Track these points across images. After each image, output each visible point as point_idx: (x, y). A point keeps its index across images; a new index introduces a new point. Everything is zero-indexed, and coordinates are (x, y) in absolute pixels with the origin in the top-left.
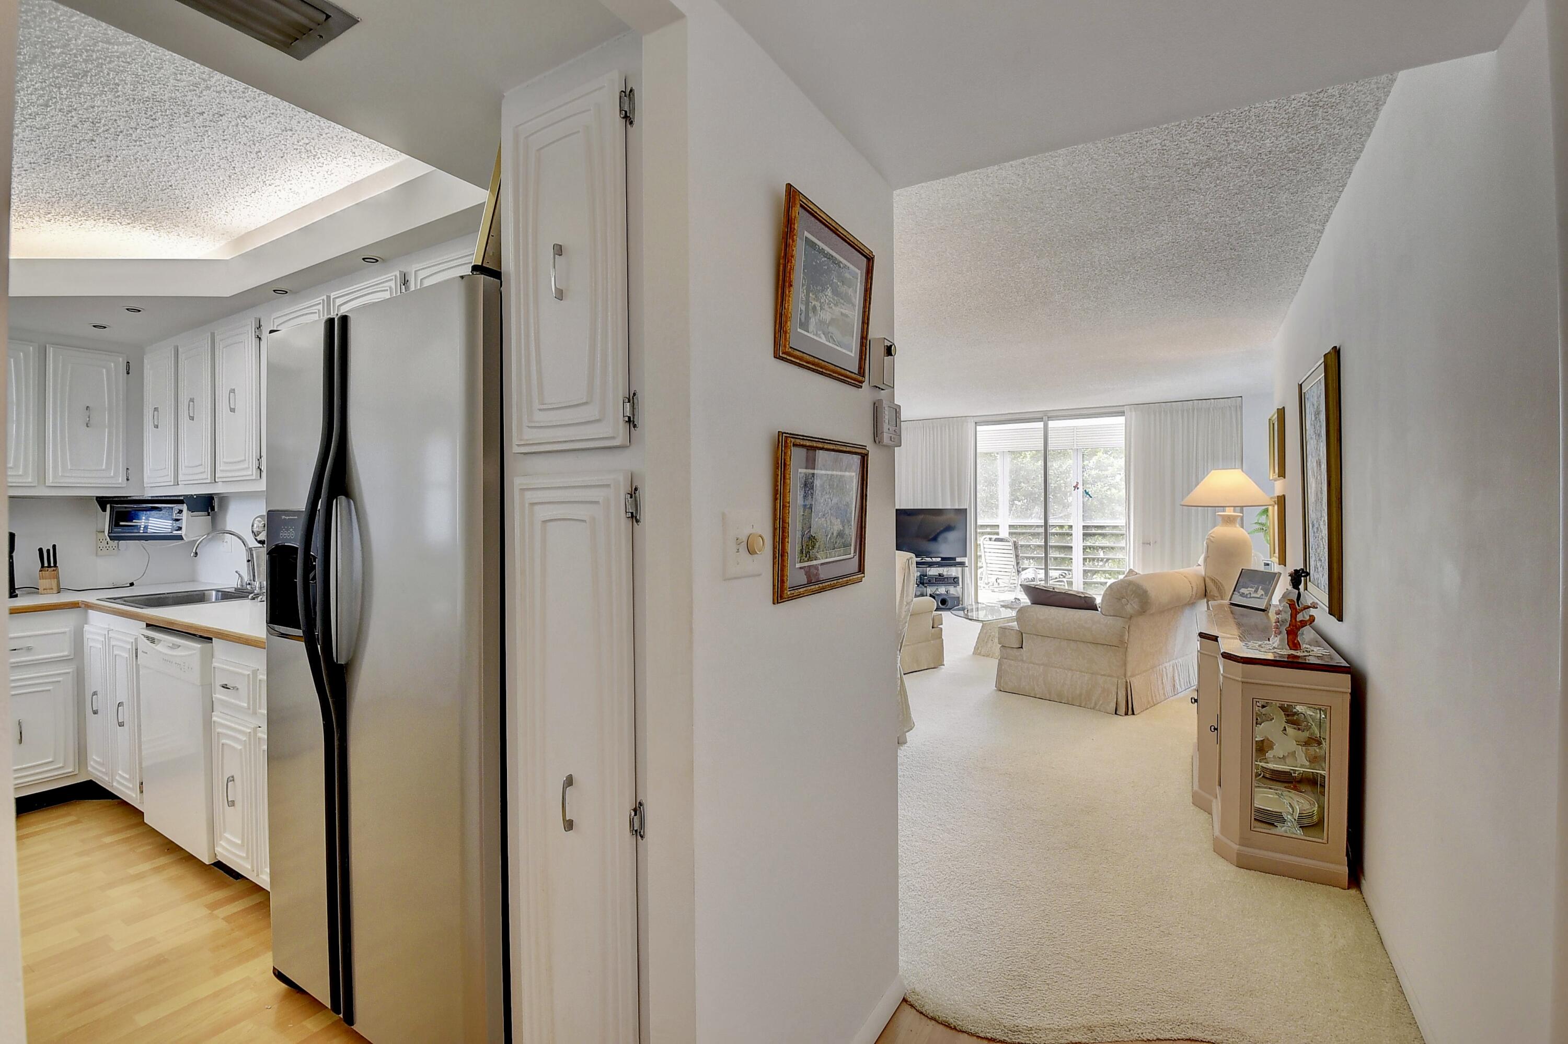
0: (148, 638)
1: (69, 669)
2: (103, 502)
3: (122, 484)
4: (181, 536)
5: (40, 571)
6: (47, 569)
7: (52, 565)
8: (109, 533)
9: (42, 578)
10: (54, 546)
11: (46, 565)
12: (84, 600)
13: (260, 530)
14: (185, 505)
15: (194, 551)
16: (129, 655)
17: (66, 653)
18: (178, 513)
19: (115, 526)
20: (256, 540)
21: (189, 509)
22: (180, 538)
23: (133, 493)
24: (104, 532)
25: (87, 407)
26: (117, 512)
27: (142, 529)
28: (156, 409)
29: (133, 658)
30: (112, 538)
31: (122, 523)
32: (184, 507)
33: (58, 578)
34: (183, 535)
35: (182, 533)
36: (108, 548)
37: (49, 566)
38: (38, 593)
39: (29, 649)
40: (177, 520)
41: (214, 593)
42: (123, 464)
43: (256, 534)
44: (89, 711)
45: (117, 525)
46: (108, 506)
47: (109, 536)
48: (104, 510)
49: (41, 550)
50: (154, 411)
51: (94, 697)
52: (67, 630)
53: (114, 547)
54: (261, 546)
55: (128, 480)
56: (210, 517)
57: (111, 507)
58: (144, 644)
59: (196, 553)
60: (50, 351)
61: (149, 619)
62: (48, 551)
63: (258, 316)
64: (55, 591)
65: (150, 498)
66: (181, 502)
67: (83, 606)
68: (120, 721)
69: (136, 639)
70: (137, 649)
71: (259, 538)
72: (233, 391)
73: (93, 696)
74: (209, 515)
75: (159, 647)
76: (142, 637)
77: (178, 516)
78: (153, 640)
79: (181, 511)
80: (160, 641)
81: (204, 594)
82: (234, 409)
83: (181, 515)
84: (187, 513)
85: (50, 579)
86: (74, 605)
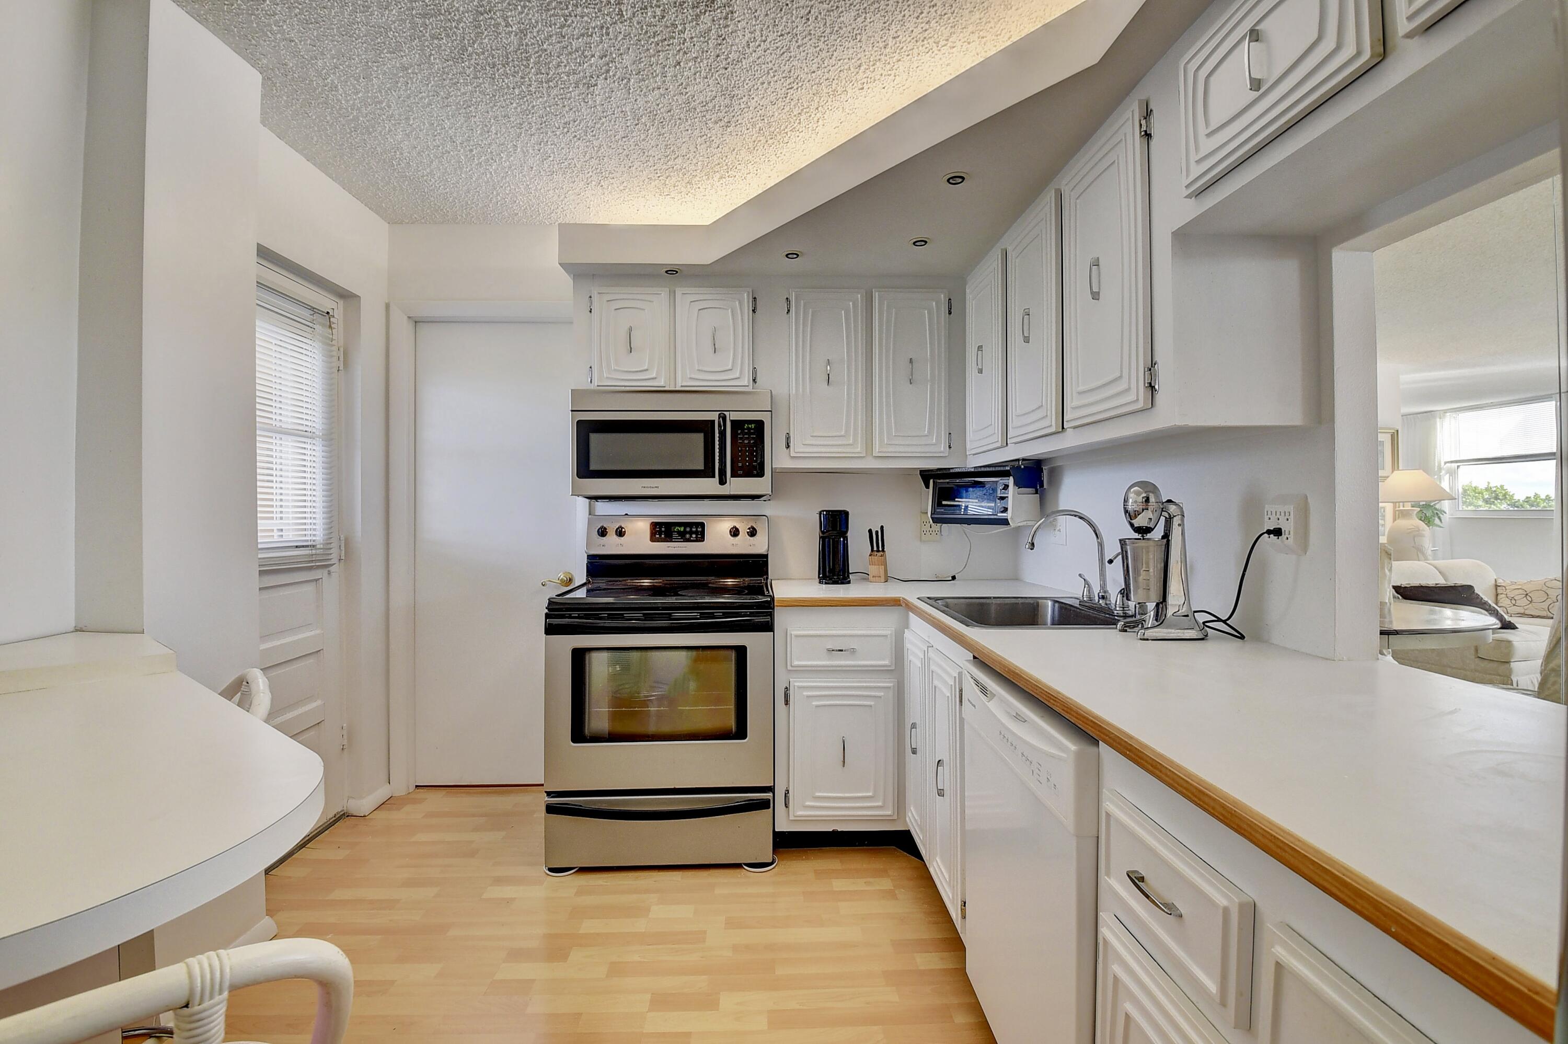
0: (977, 682)
1: (889, 683)
2: (927, 476)
3: (943, 452)
4: (1007, 519)
5: (870, 555)
6: (876, 553)
7: (880, 549)
8: (932, 514)
9: (872, 563)
10: (882, 527)
11: (875, 549)
12: (906, 598)
13: (1139, 508)
14: (1011, 478)
15: (1030, 540)
16: (952, 695)
17: (886, 662)
18: (1003, 489)
19: (937, 506)
20: (1132, 525)
21: (1016, 484)
22: (1005, 522)
23: (953, 463)
24: (927, 513)
25: (911, 359)
26: (939, 488)
27: (963, 510)
28: (980, 348)
29: (955, 703)
30: (935, 520)
31: (944, 503)
32: (1011, 481)
33: (885, 564)
34: (1009, 518)
35: (1008, 515)
36: (931, 532)
37: (878, 551)
38: (867, 580)
39: (853, 651)
40: (1002, 498)
41: (1050, 603)
42: (945, 429)
43: (1132, 514)
44: (908, 751)
45: (940, 505)
46: (931, 481)
47: (932, 518)
48: (927, 487)
49: (870, 531)
50: (978, 350)
51: (913, 730)
52: (888, 632)
53: (937, 532)
54: (1139, 536)
55: (950, 447)
56: (1038, 495)
57: (934, 482)
58: (971, 690)
59: (1033, 544)
60: (876, 295)
61: (978, 650)
62: (877, 532)
63: (1144, 97)
64: (883, 579)
65: (973, 470)
66: (1005, 474)
67: (904, 605)
68: (939, 788)
69: (960, 674)
70: (961, 690)
71: (1137, 522)
72: (1096, 263)
73: (911, 729)
74: (1037, 493)
75: (992, 705)
76: (968, 675)
77: (1004, 493)
78: (984, 690)
79: (1006, 487)
80: (993, 695)
81: (1038, 603)
82: (1098, 293)
83: (1007, 491)
84: (1014, 491)
85: (879, 565)
86: (896, 603)
